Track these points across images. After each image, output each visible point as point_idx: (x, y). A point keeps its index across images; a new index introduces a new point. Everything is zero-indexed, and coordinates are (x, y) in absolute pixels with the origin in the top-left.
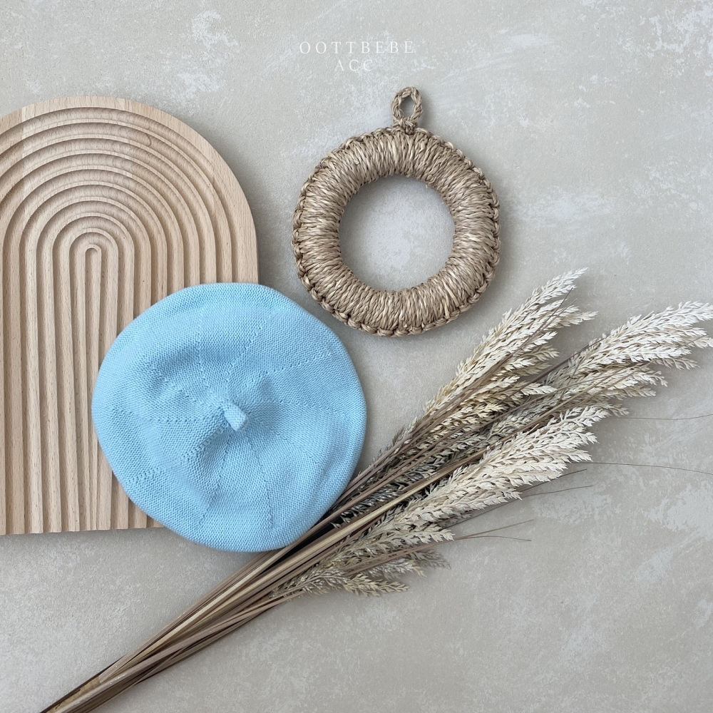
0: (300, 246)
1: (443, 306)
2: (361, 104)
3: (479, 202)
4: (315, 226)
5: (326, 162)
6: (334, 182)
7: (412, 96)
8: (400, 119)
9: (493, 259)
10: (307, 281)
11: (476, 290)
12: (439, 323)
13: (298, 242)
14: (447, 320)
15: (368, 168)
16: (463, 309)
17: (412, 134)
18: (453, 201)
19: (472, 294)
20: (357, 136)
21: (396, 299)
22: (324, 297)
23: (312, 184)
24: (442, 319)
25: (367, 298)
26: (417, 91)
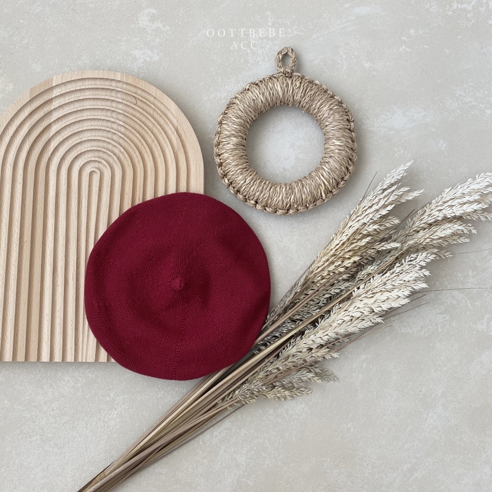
0: (220, 158)
1: (321, 191)
2: (255, 61)
3: (340, 118)
4: (229, 143)
5: (234, 100)
6: (240, 113)
7: (289, 53)
8: (281, 68)
9: (353, 156)
10: (226, 181)
11: (343, 178)
12: (318, 203)
13: (218, 155)
14: (324, 200)
15: (262, 102)
16: (335, 192)
17: (291, 77)
18: (322, 120)
19: (340, 181)
20: (254, 82)
21: (288, 188)
22: (238, 191)
23: (225, 116)
24: (321, 200)
25: (268, 189)
26: (292, 49)
